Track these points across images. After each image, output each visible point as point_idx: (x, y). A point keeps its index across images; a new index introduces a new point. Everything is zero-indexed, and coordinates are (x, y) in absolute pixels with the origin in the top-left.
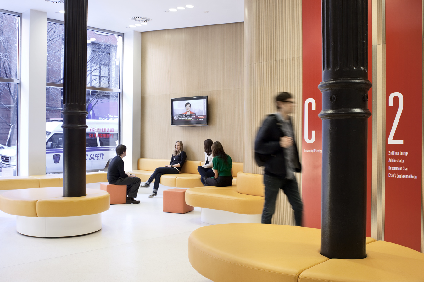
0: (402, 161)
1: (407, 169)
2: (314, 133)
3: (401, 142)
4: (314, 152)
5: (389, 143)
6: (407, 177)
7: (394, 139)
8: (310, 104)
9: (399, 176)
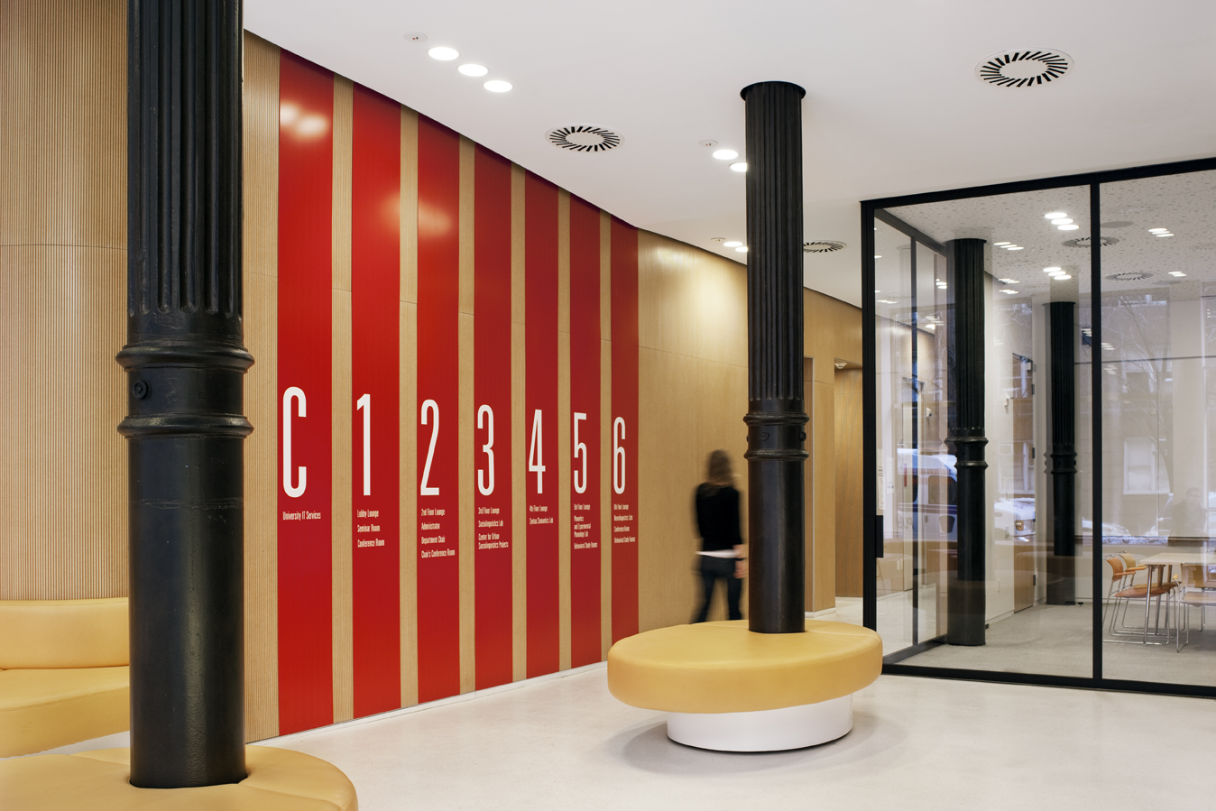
0: (437, 526)
1: (442, 540)
2: (303, 471)
3: (435, 491)
4: (303, 518)
5: (422, 494)
6: (443, 553)
7: (428, 486)
8: (295, 400)
9: (436, 554)
